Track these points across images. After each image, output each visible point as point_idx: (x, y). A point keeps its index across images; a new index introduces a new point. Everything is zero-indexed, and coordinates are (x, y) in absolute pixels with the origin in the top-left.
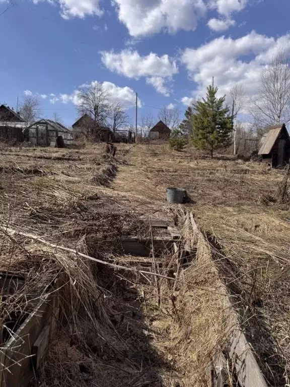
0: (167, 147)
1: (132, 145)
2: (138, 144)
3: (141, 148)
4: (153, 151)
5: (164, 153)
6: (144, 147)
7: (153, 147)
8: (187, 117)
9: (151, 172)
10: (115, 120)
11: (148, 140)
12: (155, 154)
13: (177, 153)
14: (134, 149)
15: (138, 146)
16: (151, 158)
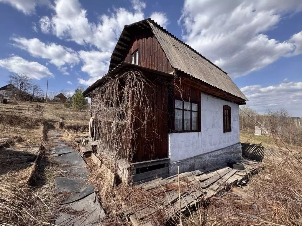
0: (63, 106)
1: (45, 104)
2: (48, 103)
3: (49, 105)
4: (56, 107)
5: (61, 108)
6: (51, 105)
7: (56, 105)
8: (76, 93)
9: (55, 114)
10: (34, 91)
11: (53, 102)
12: (57, 109)
13: (67, 109)
14: (46, 106)
15: (48, 104)
16: (55, 110)
